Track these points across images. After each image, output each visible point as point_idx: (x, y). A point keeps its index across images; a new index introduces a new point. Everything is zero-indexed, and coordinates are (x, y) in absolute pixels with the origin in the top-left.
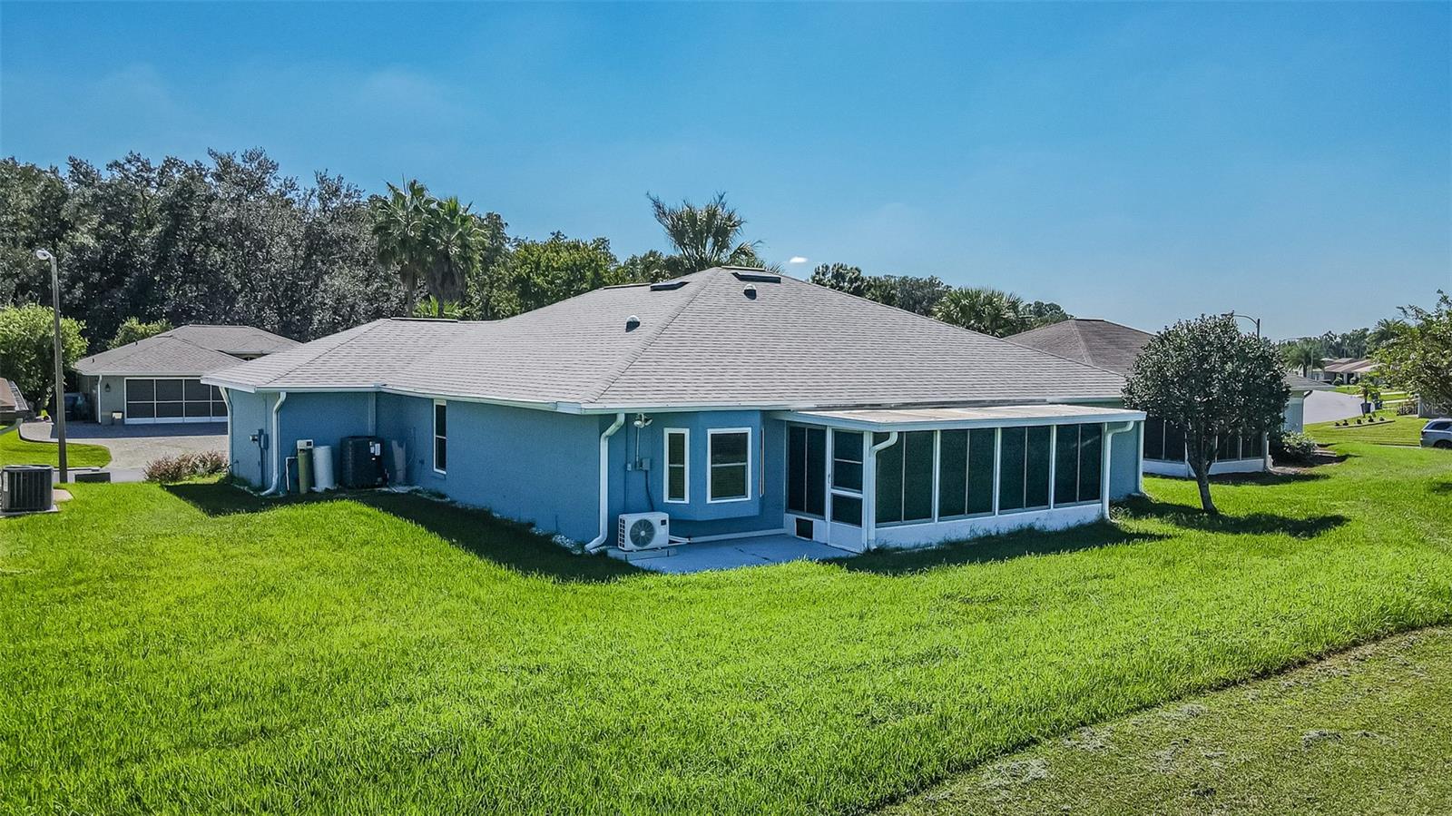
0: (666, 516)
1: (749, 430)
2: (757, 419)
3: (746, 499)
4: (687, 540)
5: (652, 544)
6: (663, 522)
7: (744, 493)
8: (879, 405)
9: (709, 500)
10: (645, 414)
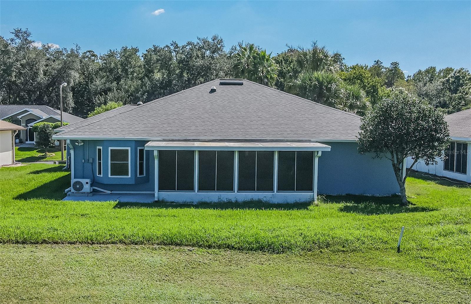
0: (88, 180)
1: (129, 149)
2: (133, 144)
3: (128, 177)
4: (110, 192)
5: (83, 191)
6: (87, 183)
7: (128, 175)
8: (199, 140)
9: (109, 176)
10: (80, 140)
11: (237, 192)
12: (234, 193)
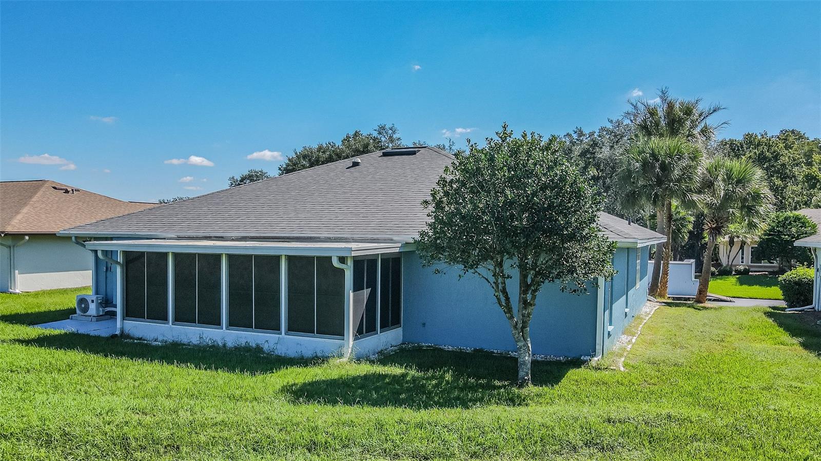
0: (94, 298)
5: (88, 313)
6: (93, 301)
11: (227, 329)
12: (222, 330)
